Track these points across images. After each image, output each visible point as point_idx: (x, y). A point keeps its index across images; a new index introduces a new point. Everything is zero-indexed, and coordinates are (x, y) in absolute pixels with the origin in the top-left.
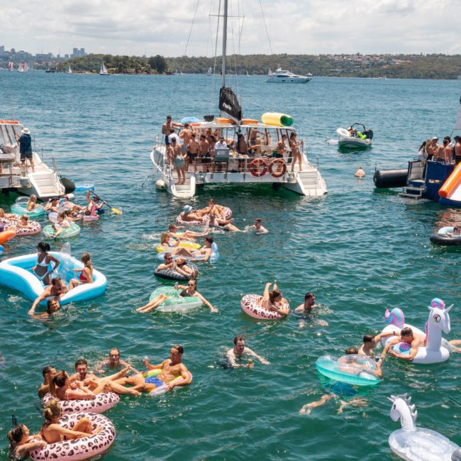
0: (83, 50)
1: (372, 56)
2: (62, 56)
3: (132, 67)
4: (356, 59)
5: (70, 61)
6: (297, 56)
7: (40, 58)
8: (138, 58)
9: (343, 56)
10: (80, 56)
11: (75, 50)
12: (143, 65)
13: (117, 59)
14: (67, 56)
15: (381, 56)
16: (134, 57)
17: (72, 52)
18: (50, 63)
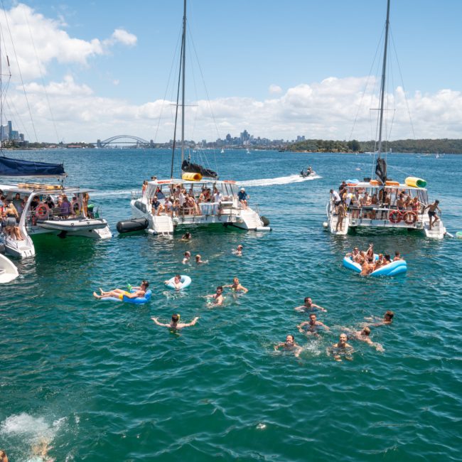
0: (304, 137)
2: (290, 141)
3: (336, 148)
5: (295, 144)
7: (275, 142)
8: (341, 142)
10: (302, 141)
11: (299, 137)
12: (343, 147)
13: (326, 142)
14: (293, 141)
16: (337, 141)
17: (296, 139)
18: (282, 146)
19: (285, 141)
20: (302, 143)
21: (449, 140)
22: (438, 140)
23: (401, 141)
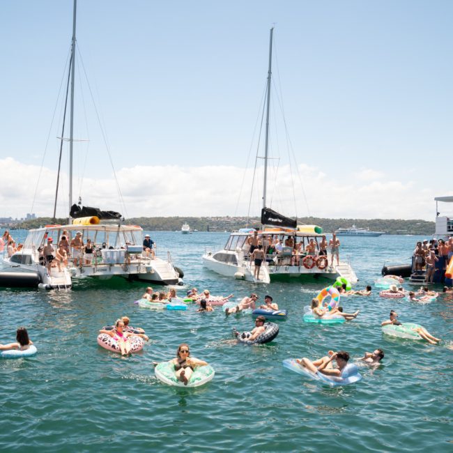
0: (34, 215)
1: (237, 218)
2: (19, 219)
4: (226, 219)
5: (25, 222)
6: (186, 218)
9: (217, 218)
10: (32, 219)
11: (28, 215)
14: (22, 219)
15: (243, 218)
17: (26, 217)
18: (11, 224)
19: (14, 219)
20: (33, 221)
21: (181, 218)
22: (170, 218)
23: (134, 219)
